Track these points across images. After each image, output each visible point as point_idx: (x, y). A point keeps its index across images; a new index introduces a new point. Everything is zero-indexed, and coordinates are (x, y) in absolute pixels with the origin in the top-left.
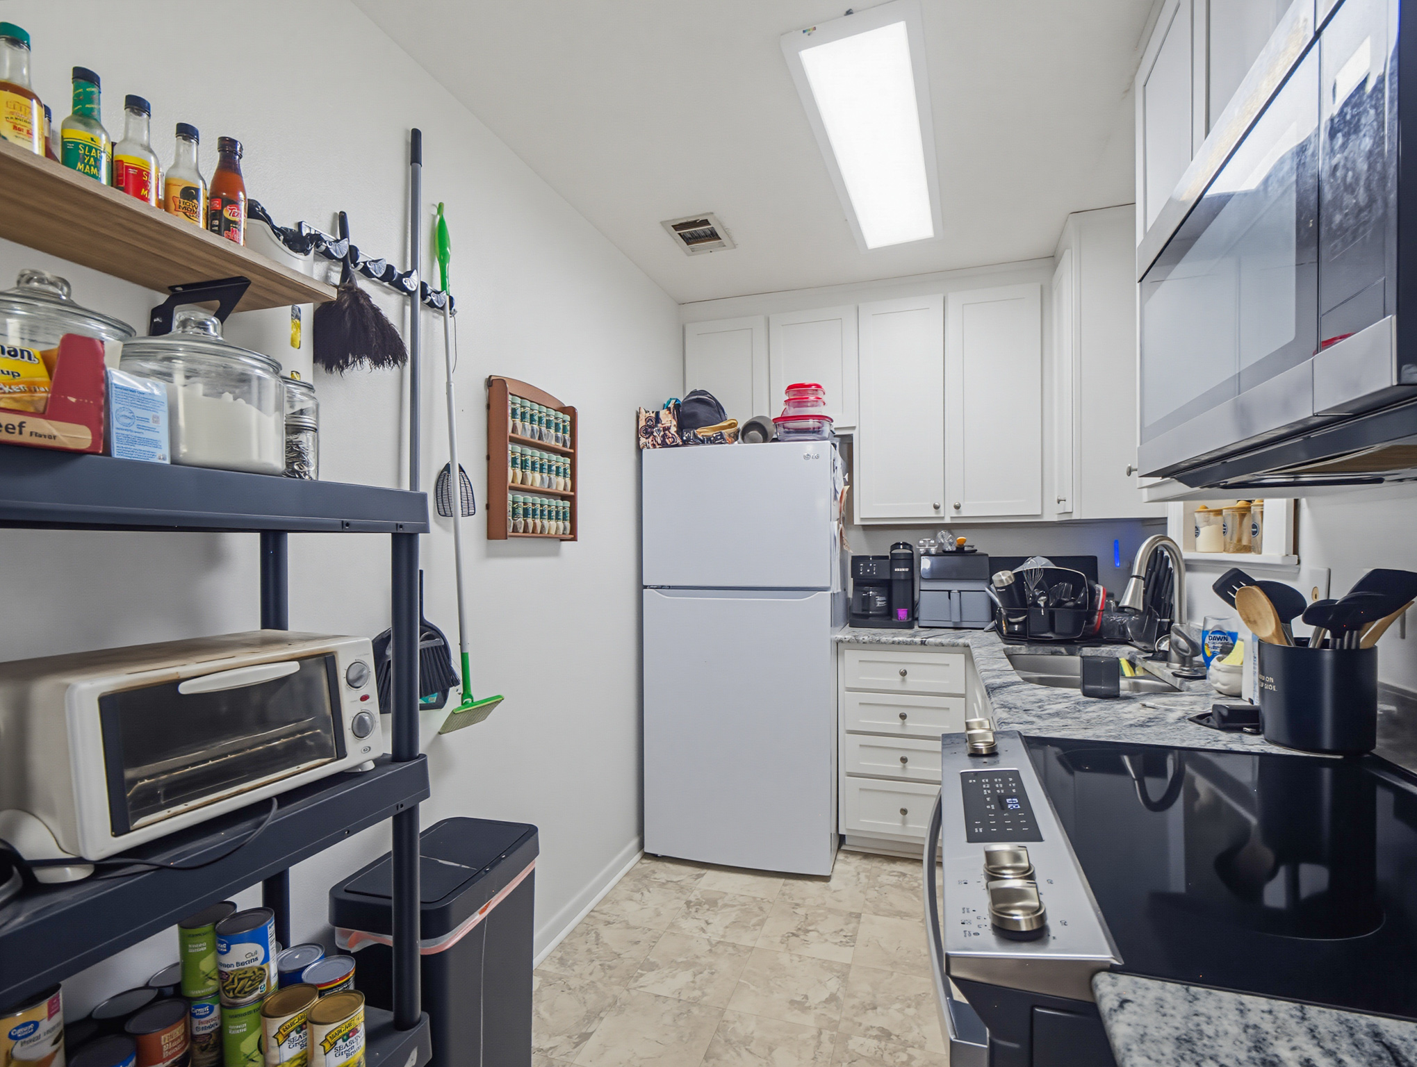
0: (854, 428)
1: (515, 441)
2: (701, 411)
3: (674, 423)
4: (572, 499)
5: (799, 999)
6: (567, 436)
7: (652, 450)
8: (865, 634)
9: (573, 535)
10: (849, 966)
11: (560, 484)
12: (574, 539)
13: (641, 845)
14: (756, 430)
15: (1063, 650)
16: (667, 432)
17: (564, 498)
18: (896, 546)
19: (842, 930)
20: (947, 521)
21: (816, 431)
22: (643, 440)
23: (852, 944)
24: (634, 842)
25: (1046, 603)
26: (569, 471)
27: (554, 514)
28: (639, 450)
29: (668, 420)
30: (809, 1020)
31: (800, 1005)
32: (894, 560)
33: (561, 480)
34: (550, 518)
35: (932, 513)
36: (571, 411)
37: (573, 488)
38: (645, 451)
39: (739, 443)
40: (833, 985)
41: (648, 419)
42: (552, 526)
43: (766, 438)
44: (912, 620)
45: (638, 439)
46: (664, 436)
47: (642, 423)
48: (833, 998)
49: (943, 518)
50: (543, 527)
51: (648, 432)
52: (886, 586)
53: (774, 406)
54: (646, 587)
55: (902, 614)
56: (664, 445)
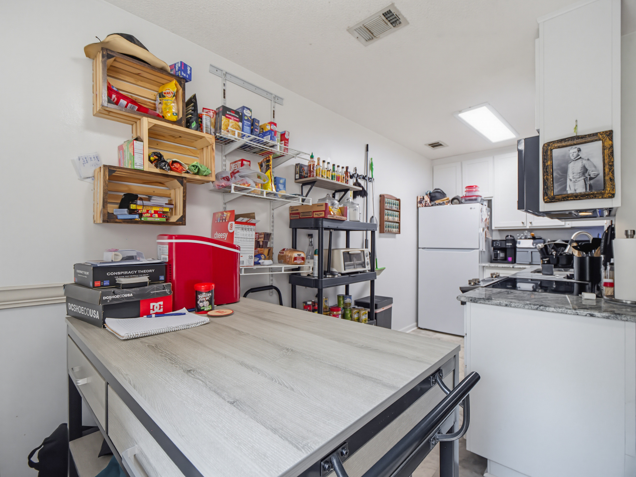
0: (492, 197)
1: (386, 209)
2: (437, 195)
3: (429, 199)
4: (399, 223)
6: (398, 206)
7: (422, 208)
8: (493, 265)
9: (399, 232)
11: (396, 219)
12: (400, 233)
13: (417, 325)
14: (456, 200)
16: (426, 202)
17: (397, 223)
18: (507, 236)
20: (528, 227)
21: (476, 200)
22: (419, 205)
24: (415, 324)
26: (398, 216)
27: (395, 227)
28: (418, 208)
29: (427, 199)
32: (506, 241)
33: (396, 218)
34: (394, 228)
35: (522, 225)
36: (399, 200)
37: (400, 220)
38: (420, 208)
39: (450, 205)
41: (420, 199)
42: (395, 230)
43: (460, 203)
44: (514, 261)
45: (417, 205)
46: (426, 204)
47: (419, 200)
49: (526, 227)
50: (392, 230)
51: (421, 202)
52: (504, 250)
53: (461, 193)
54: (420, 248)
55: (510, 259)
56: (425, 206)
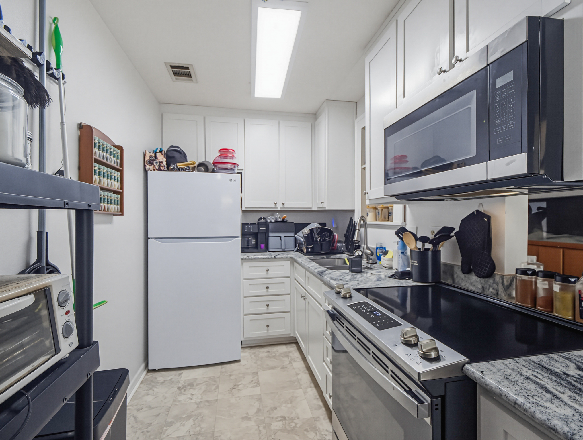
0: (243, 170)
1: (97, 161)
2: (177, 155)
3: (165, 159)
4: (121, 194)
5: (245, 415)
6: (119, 161)
7: (153, 172)
8: (252, 255)
9: (121, 212)
10: (261, 394)
11: (116, 185)
12: (122, 215)
13: (147, 365)
14: (203, 167)
15: (325, 257)
16: (161, 164)
17: (115, 192)
18: (260, 219)
19: (252, 381)
20: (279, 209)
21: (232, 170)
22: (148, 167)
23: (258, 385)
24: (143, 366)
25: (320, 240)
26: (119, 179)
27: (113, 201)
28: (146, 172)
29: (161, 157)
30: (252, 424)
31: (247, 418)
32: (259, 224)
33: (116, 183)
34: (111, 203)
35: (273, 206)
36: (120, 148)
37: (122, 188)
38: (149, 172)
39: (196, 172)
40: (257, 404)
41: (150, 157)
42: (114, 208)
43: (207, 170)
44: (267, 249)
45: (145, 166)
46: (159, 166)
47: (147, 158)
48: (259, 410)
49: (277, 208)
50: (108, 208)
51: (151, 163)
52: (255, 235)
53: (212, 157)
54: (149, 238)
55: (263, 246)
56: (159, 170)
